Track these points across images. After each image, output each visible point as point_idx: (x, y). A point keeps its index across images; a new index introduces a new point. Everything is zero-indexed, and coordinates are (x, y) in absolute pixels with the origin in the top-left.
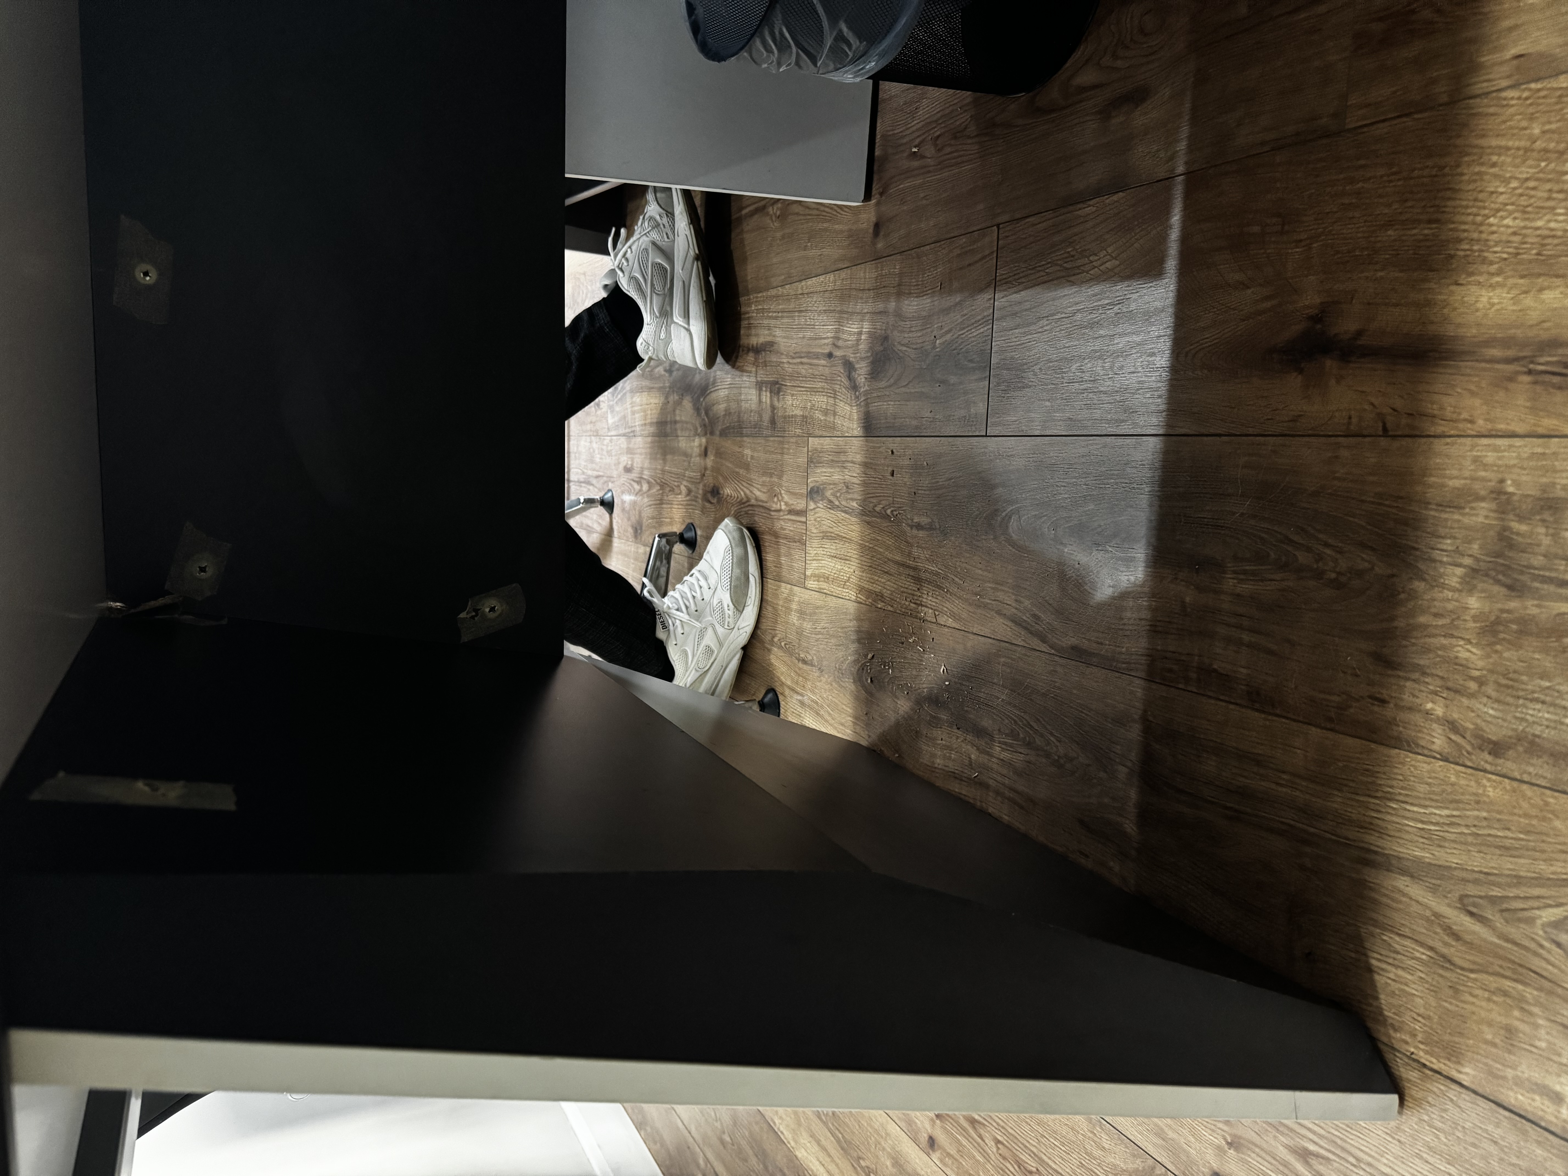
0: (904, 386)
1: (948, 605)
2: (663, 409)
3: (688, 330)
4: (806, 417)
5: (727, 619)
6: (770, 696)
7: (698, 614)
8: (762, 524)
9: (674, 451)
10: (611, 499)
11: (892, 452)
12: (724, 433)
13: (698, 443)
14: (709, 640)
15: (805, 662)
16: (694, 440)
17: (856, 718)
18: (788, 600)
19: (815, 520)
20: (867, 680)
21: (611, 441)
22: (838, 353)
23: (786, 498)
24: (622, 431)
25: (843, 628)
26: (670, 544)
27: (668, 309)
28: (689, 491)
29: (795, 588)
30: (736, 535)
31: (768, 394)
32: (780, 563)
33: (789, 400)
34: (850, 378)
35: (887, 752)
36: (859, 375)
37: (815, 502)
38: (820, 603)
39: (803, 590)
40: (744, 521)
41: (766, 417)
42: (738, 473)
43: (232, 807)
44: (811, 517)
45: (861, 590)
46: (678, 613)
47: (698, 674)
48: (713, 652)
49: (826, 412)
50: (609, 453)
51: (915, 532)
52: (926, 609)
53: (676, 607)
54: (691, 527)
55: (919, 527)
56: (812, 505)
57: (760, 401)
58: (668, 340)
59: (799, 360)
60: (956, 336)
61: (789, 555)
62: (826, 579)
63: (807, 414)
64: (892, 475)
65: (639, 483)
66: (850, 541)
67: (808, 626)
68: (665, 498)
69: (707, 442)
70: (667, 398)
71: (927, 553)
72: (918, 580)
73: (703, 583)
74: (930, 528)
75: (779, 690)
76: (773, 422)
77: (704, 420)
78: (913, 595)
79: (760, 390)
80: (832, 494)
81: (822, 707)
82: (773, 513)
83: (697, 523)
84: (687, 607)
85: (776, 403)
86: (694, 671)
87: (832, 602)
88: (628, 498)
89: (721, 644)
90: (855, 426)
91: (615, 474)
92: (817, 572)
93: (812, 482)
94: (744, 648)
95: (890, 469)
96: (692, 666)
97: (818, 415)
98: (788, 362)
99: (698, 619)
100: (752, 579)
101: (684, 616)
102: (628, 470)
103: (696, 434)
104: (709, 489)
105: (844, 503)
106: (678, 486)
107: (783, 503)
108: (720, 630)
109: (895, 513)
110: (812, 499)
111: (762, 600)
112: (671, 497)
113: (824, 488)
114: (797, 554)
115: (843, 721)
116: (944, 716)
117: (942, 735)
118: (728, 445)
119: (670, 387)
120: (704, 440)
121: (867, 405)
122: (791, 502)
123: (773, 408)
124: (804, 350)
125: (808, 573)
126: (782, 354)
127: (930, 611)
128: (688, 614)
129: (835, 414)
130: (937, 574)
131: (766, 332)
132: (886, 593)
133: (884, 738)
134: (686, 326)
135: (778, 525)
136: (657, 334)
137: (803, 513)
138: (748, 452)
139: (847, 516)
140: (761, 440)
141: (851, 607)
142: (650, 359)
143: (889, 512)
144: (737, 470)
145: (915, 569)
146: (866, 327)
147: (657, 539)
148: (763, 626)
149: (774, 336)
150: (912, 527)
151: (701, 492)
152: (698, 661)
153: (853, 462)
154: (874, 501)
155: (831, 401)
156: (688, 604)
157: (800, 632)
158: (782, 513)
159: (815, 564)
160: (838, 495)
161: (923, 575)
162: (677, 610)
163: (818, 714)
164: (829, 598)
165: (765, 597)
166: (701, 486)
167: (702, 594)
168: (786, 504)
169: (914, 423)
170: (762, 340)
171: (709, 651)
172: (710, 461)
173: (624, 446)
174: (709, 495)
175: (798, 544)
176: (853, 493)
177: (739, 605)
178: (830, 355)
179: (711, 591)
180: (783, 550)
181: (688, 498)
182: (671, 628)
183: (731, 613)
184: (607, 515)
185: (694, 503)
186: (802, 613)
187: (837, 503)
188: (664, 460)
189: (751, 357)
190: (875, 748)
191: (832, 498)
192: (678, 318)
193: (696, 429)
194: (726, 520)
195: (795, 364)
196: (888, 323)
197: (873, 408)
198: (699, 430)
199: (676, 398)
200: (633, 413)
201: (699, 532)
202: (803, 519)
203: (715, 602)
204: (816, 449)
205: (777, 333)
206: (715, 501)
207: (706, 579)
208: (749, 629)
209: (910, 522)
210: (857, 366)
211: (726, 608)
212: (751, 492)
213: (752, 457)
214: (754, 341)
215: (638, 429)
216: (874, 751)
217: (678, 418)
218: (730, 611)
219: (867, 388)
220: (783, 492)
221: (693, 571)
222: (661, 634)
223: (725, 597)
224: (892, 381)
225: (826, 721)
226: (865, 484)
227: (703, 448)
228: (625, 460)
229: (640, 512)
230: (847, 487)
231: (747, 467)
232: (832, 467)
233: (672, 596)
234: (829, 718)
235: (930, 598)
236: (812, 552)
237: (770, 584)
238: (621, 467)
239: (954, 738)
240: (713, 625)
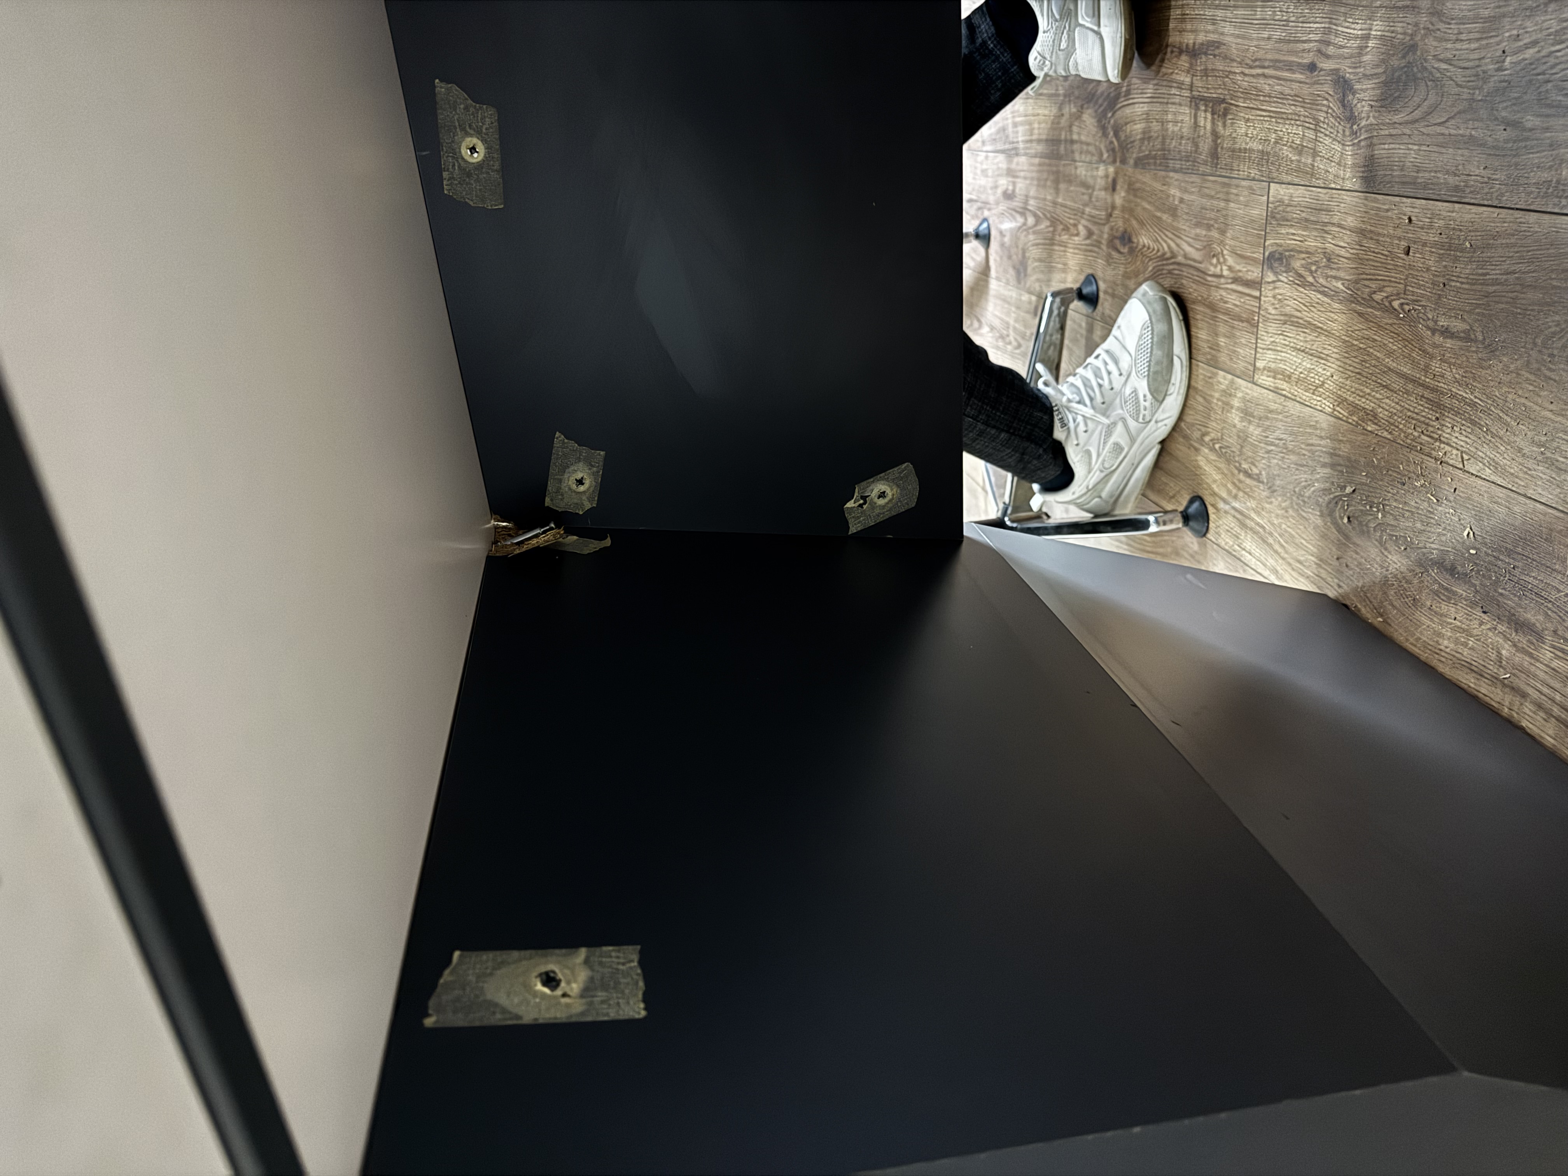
0: (1439, 124)
1: (1486, 448)
2: (1055, 124)
3: (1098, 34)
4: (1268, 154)
5: (1143, 412)
6: (1196, 505)
7: (1105, 408)
8: (1191, 291)
9: (1070, 180)
10: (986, 232)
11: (1410, 220)
12: (1140, 163)
13: (1103, 172)
14: (1119, 435)
15: (1249, 475)
16: (1097, 168)
17: (1322, 561)
18: (1228, 393)
19: (1274, 297)
20: (1342, 518)
21: (987, 157)
22: (1327, 65)
23: (1230, 261)
24: (1000, 146)
25: (1309, 445)
26: (1065, 303)
28: (1090, 234)
29: (1239, 381)
30: (1158, 307)
31: (1209, 116)
32: (1218, 345)
33: (1242, 128)
34: (1343, 103)
35: (1366, 612)
36: (1360, 100)
37: (1276, 273)
38: (1273, 406)
39: (1250, 385)
40: (1168, 282)
41: (1205, 146)
42: (1159, 218)
43: (636, 1010)
44: (1268, 293)
45: (1341, 401)
46: (1080, 407)
47: (1103, 475)
48: (1122, 449)
49: (1300, 150)
50: (984, 172)
51: (1438, 339)
52: (1447, 448)
53: (1077, 399)
54: (1091, 279)
55: (1446, 333)
56: (1270, 277)
57: (1196, 125)
58: (1070, 50)
59: (1259, 71)
60: (1543, 53)
61: (1231, 336)
62: (1288, 378)
63: (1269, 149)
64: (1408, 253)
65: (1023, 214)
66: (1329, 334)
67: (1254, 431)
68: (1057, 238)
69: (1116, 173)
70: (1060, 109)
71: (1458, 373)
72: (1437, 406)
73: (1112, 367)
74: (1467, 337)
75: (1208, 500)
76: (1214, 154)
77: (1111, 142)
78: (1427, 424)
79: (1197, 108)
80: (1302, 266)
81: (1271, 534)
82: (1209, 279)
83: (1099, 274)
84: (1091, 399)
85: (1220, 129)
86: (1098, 472)
87: (1295, 409)
88: (1008, 225)
89: (1133, 440)
90: (1348, 175)
91: (991, 199)
92: (1273, 365)
93: (1272, 245)
94: (1162, 442)
95: (1404, 244)
96: (1096, 467)
97: (1286, 151)
98: (1242, 73)
99: (1104, 414)
100: (1176, 361)
102: (1008, 196)
103: (1101, 161)
104: (1118, 234)
105: (1321, 280)
106: (1075, 225)
107: (1225, 268)
108: (1132, 423)
109: (1407, 308)
110: (1271, 268)
111: (1189, 387)
112: (1065, 237)
113: (1290, 256)
114: (1244, 338)
115: (1302, 559)
116: (1460, 590)
117: (1456, 614)
118: (1146, 179)
119: (1065, 96)
120: (1111, 169)
121: (1371, 146)
122: (1238, 267)
123: (1215, 135)
124: (1269, 57)
125: (1260, 364)
126: (1233, 60)
127: (1455, 452)
129: (1315, 154)
130: (1473, 405)
131: (1210, 27)
132: (1382, 414)
133: (1363, 593)
134: (1096, 28)
135: (1216, 295)
136: (1056, 42)
137: (1256, 284)
138: (1174, 192)
139: (1325, 299)
140: (1194, 178)
141: (1324, 421)
142: (1046, 75)
143: (1396, 304)
144: (1159, 214)
145: (1434, 390)
146: (1378, 28)
147: (1049, 299)
149: (1222, 34)
150: (1434, 331)
151: (1106, 236)
152: (1104, 460)
153: (1340, 226)
154: (1373, 285)
155: (1310, 134)
157: (1243, 437)
158: (1223, 280)
159: (1270, 355)
160: (1313, 268)
161: (1446, 401)
163: (1264, 541)
164: (1290, 404)
165: (1193, 383)
166: (1106, 229)
167: (1110, 382)
168: (1230, 268)
169: (1452, 180)
170: (1201, 38)
171: (1118, 448)
172: (1119, 199)
173: (1004, 166)
174: (1117, 242)
175: (1245, 324)
176: (1338, 269)
177: (1158, 393)
178: (1312, 67)
179: (1123, 379)
180: (1222, 329)
181: (1088, 242)
182: (1071, 425)
183: (1147, 404)
184: (982, 250)
185: (1096, 249)
186: (1247, 414)
187: (1310, 279)
188: (1057, 190)
189: (1184, 61)
190: (1348, 603)
191: (1302, 271)
192: (1084, 19)
193: (1101, 155)
194: (1145, 287)
195: (1253, 76)
196: (1416, 25)
197: (1380, 151)
198: (1105, 155)
199: (1074, 110)
200: (1015, 125)
201: (1102, 285)
202: (1257, 294)
203: (1128, 391)
204: (1281, 201)
205: (1226, 30)
206: (1125, 250)
207: (1116, 362)
208: (1170, 423)
209: (1431, 324)
210: (1357, 86)
211: (1141, 398)
212: (1178, 245)
213: (1182, 200)
214: (1189, 39)
215: (1021, 145)
216: (1346, 606)
217: (1075, 137)
218: (1146, 403)
219: (1372, 120)
220: (1225, 252)
221: (1098, 351)
224: (1417, 114)
225: (1276, 552)
226: (1358, 259)
227: (1110, 180)
228: (1004, 183)
229: (1024, 251)
230: (1329, 260)
231: (1173, 211)
232: (1306, 228)
234: (1280, 550)
235: (1457, 435)
236: (1266, 339)
237: (1202, 370)
238: (999, 191)
239: (1477, 622)
240: (1123, 420)
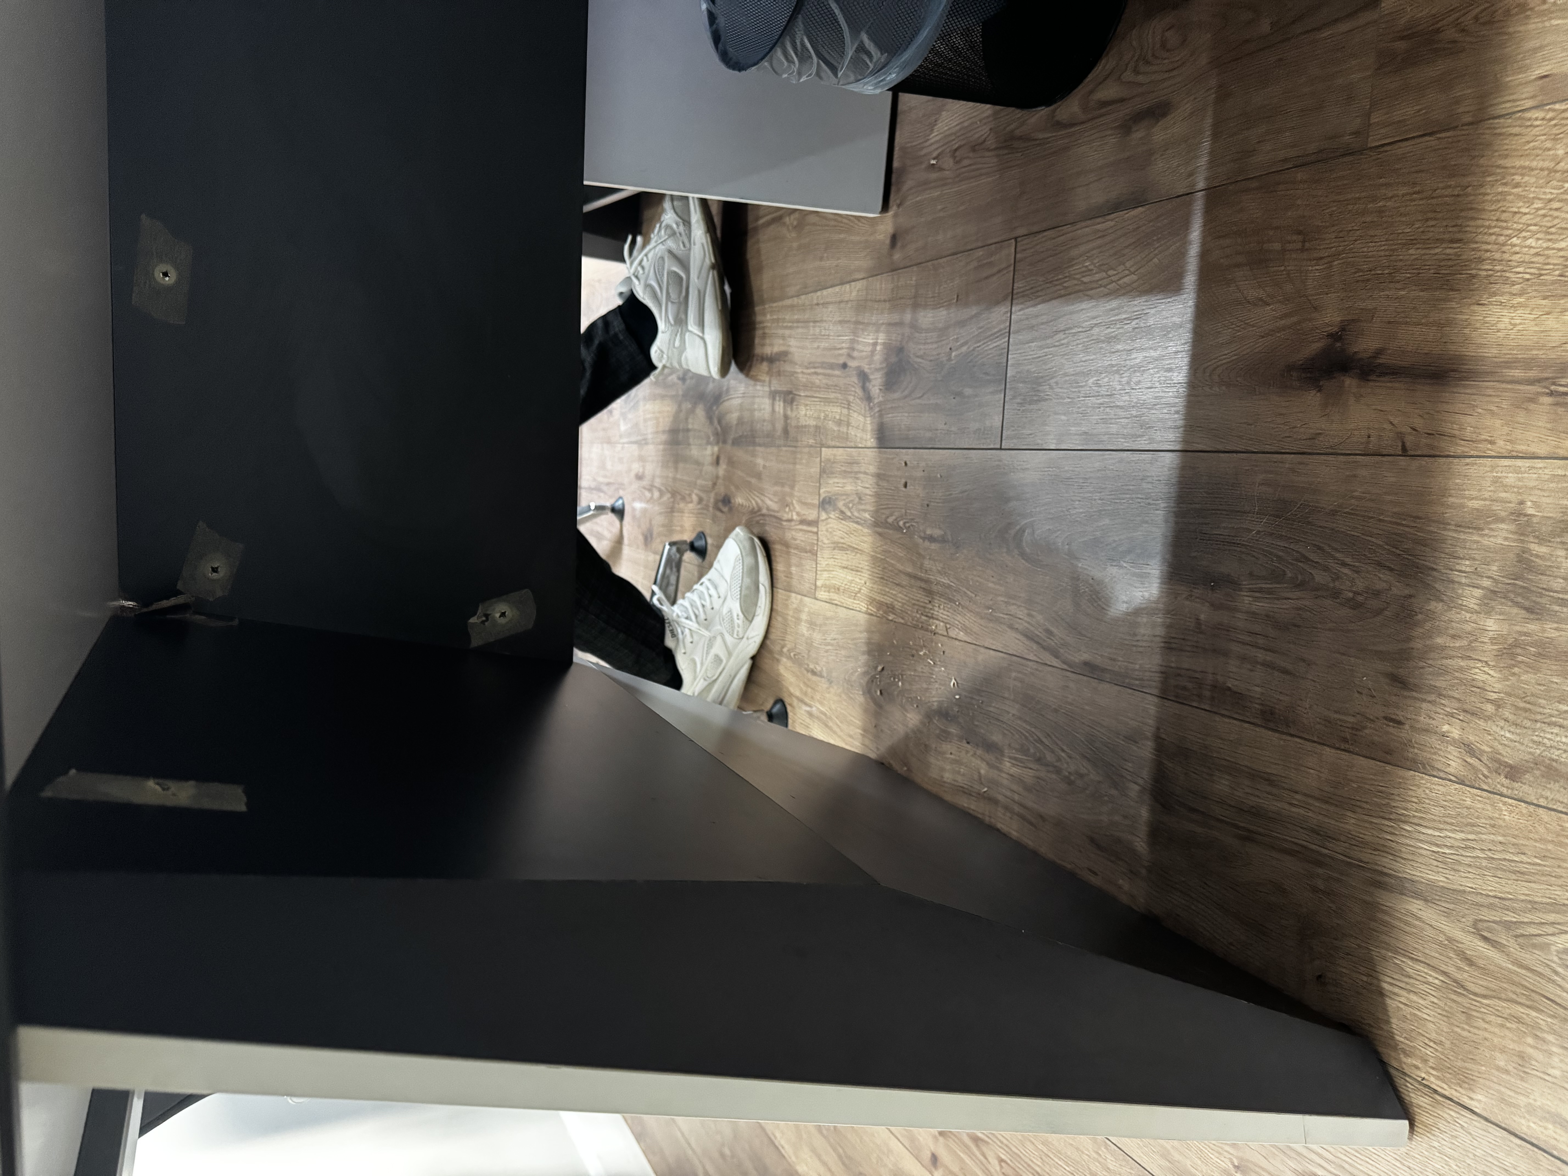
0: (919, 398)
1: (959, 618)
2: (676, 417)
3: (703, 339)
4: (820, 427)
5: (736, 628)
6: (778, 707)
7: (707, 623)
8: (772, 534)
9: (685, 459)
10: (621, 507)
11: (906, 464)
12: (736, 442)
13: (711, 451)
14: (718, 649)
15: (814, 673)
16: (706, 449)
17: (865, 730)
18: (798, 611)
19: (827, 531)
20: (876, 692)
21: (623, 448)
22: (852, 364)
23: (798, 508)
24: (634, 439)
25: (853, 639)
26: (681, 552)
27: (683, 317)
28: (701, 500)
29: (806, 599)
30: (747, 544)
31: (782, 404)
32: (791, 573)
33: (803, 411)
34: (864, 388)
35: (896, 766)
36: (874, 386)
37: (827, 513)
38: (829, 614)
39: (814, 600)
40: (755, 531)
41: (779, 426)
42: (750, 483)
43: (243, 808)
44: (822, 527)
45: (872, 601)
46: (687, 622)
47: (706, 683)
48: (721, 661)
49: (839, 423)
50: (621, 460)
51: (927, 543)
52: (937, 622)
53: (685, 615)
54: (702, 535)
55: (931, 539)
56: (824, 516)
57: (773, 411)
58: (682, 349)
59: (813, 370)
60: (972, 348)
61: (799, 565)
62: (837, 590)
63: (820, 424)
64: (905, 486)
65: (650, 490)
66: (861, 552)
67: (817, 637)
68: (677, 506)
69: (719, 450)
70: (680, 406)
71: (939, 566)
72: (929, 593)
73: (713, 591)
74: (943, 540)
75: (787, 700)
76: (786, 431)
77: (716, 429)
78: (925, 607)
79: (774, 399)
80: (844, 505)
81: (830, 718)
82: (785, 523)
83: (707, 532)
84: (696, 616)
85: (789, 413)
86: (702, 680)
87: (842, 613)
88: (638, 505)
89: (730, 654)
90: (869, 437)
91: (626, 481)
92: (827, 582)
93: (824, 492)
94: (753, 658)
95: (903, 481)
96: (700, 675)
97: (831, 425)
98: (803, 373)
99: (707, 628)
100: (761, 588)
101: (693, 625)
102: (639, 477)
103: (708, 443)
104: (721, 498)
105: (856, 514)
106: (690, 495)
107: (794, 514)
108: (729, 639)
109: (907, 525)
110: (824, 509)
111: (772, 610)
112: (682, 505)
113: (837, 499)
114: (809, 564)
115: (851, 733)
116: (953, 730)
117: (950, 749)
118: (740, 454)
119: (683, 396)
120: (716, 449)
121: (881, 416)
122: (803, 512)
123: (786, 417)
124: (819, 360)
125: (819, 583)
126: (796, 364)
127: (942, 624)
128: (698, 623)
129: (848, 424)
130: (949, 587)
131: (781, 342)
132: (898, 605)
133: (893, 751)
134: (701, 335)
135: (789, 535)
136: (671, 342)
137: (815, 523)
138: (760, 461)
139: (860, 527)
140: (773, 450)
141: (862, 618)
142: (664, 367)
143: (901, 523)
144: (748, 479)
145: (927, 581)
146: (882, 338)
147: (667, 547)
148: (772, 636)
149: (789, 346)
150: (924, 539)
151: (712, 500)
152: (707, 670)
153: (865, 473)
154: (887, 512)
155: (845, 411)
156: (697, 612)
157: (810, 643)
158: (793, 523)
159: (825, 575)
160: (851, 505)
161: (935, 588)
162: (687, 618)
163: (827, 726)
164: (840, 610)
165: (775, 607)
166: (712, 495)
167: (711, 603)
168: (798, 514)
169: (928, 435)
170: (776, 349)
171: (718, 659)
172: (722, 470)
173: (636, 453)
174: (720, 505)
175: (809, 554)
176: (865, 504)
177: (749, 615)
178: (844, 366)
179: (721, 600)
180: (794, 560)
181: (699, 506)
182: (680, 636)
183: (740, 622)
184: (617, 522)
185: (705, 512)
186: (812, 624)
187: (849, 514)
188: (676, 468)
189: (765, 366)
190: (884, 761)
191: (843, 509)
192: (692, 327)
193: (709, 438)
194: (738, 530)
195: (809, 374)
196: (903, 335)
197: (888, 418)
198: (712, 439)
199: (690, 406)
200: (645, 420)
201: (709, 541)
202: (815, 530)
203: (725, 610)
204: (829, 460)
205: (791, 343)
206: (725, 509)
207: (716, 588)
208: (758, 639)
209: (922, 535)
210: (871, 377)
211: (735, 617)
212: (762, 501)
213: (764, 467)
214: (768, 350)
215: (650, 436)
216: (883, 764)
217: (690, 426)
218: (739, 621)
219: (881, 399)
220: (794, 502)
221: (704, 580)
222: (669, 642)
223: (735, 606)
224: (906, 393)
225: (835, 733)
226: (877, 495)
227: (715, 457)
228: (636, 467)
229: (650, 521)
230: (860, 498)
231: (759, 476)
232: (845, 478)
233: (682, 605)
234: (838, 730)
235: (942, 611)
236: (823, 563)
237: (780, 594)
238: (633, 474)
239: (964, 752)
240: (722, 634)
